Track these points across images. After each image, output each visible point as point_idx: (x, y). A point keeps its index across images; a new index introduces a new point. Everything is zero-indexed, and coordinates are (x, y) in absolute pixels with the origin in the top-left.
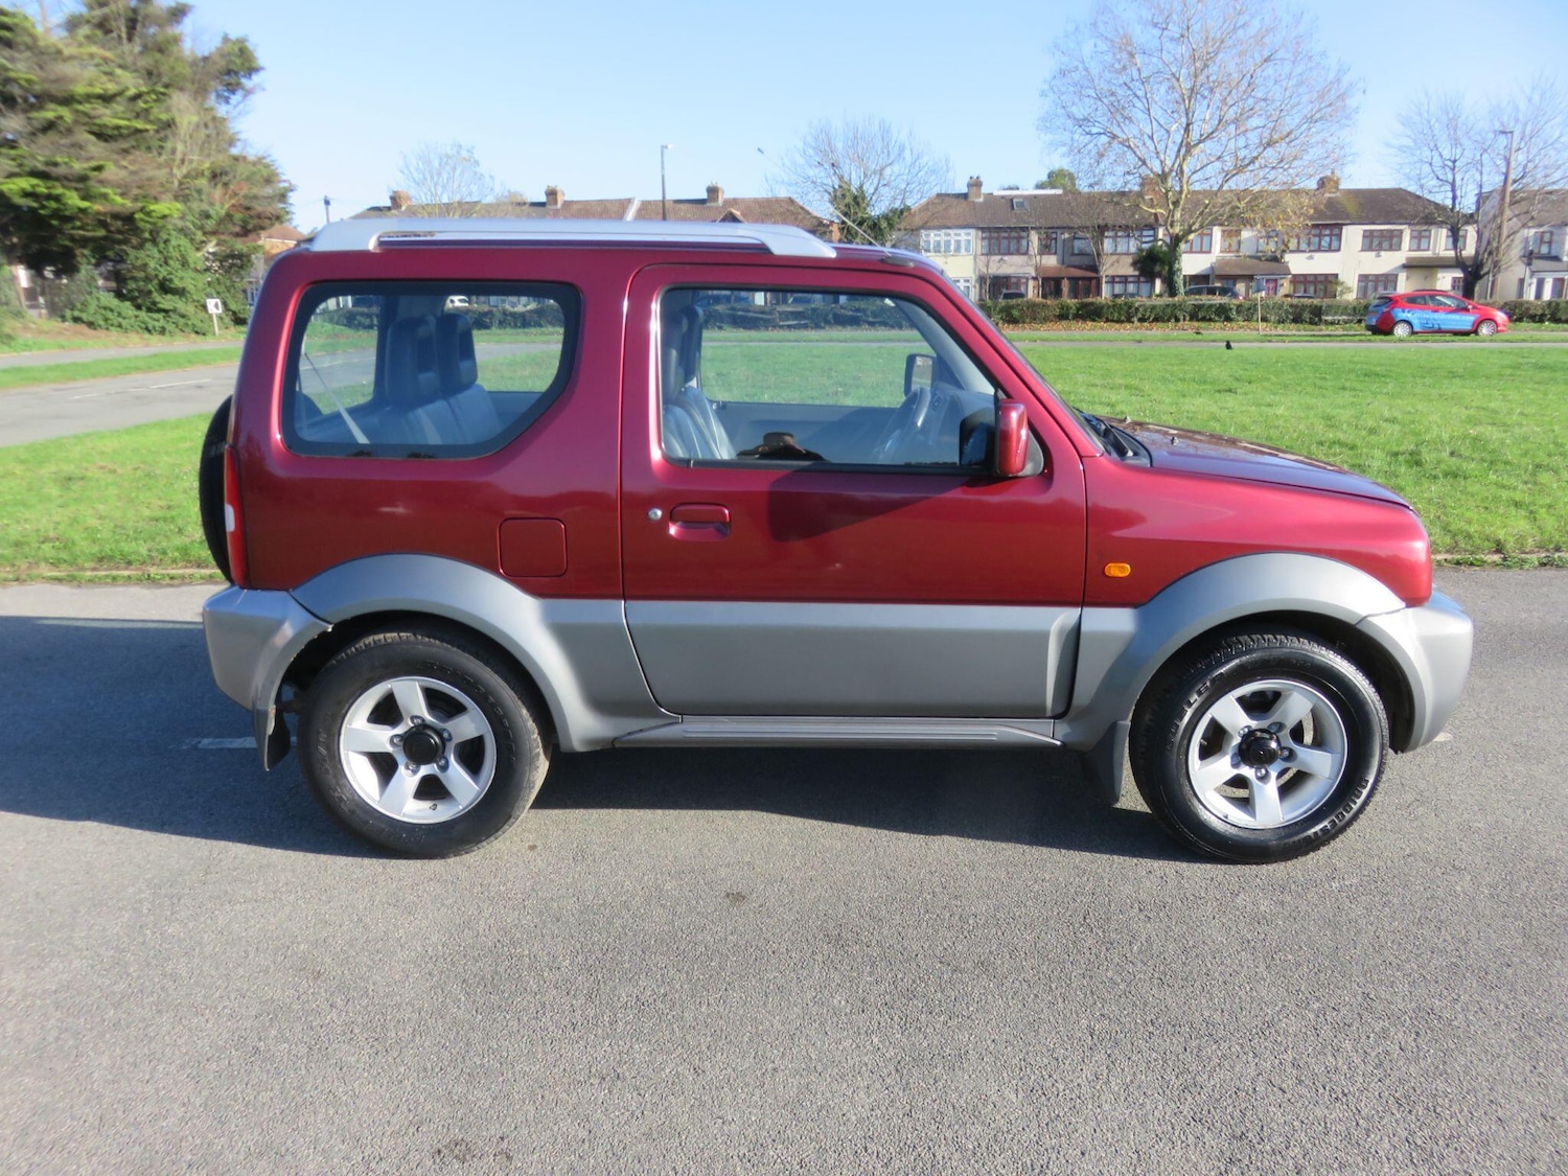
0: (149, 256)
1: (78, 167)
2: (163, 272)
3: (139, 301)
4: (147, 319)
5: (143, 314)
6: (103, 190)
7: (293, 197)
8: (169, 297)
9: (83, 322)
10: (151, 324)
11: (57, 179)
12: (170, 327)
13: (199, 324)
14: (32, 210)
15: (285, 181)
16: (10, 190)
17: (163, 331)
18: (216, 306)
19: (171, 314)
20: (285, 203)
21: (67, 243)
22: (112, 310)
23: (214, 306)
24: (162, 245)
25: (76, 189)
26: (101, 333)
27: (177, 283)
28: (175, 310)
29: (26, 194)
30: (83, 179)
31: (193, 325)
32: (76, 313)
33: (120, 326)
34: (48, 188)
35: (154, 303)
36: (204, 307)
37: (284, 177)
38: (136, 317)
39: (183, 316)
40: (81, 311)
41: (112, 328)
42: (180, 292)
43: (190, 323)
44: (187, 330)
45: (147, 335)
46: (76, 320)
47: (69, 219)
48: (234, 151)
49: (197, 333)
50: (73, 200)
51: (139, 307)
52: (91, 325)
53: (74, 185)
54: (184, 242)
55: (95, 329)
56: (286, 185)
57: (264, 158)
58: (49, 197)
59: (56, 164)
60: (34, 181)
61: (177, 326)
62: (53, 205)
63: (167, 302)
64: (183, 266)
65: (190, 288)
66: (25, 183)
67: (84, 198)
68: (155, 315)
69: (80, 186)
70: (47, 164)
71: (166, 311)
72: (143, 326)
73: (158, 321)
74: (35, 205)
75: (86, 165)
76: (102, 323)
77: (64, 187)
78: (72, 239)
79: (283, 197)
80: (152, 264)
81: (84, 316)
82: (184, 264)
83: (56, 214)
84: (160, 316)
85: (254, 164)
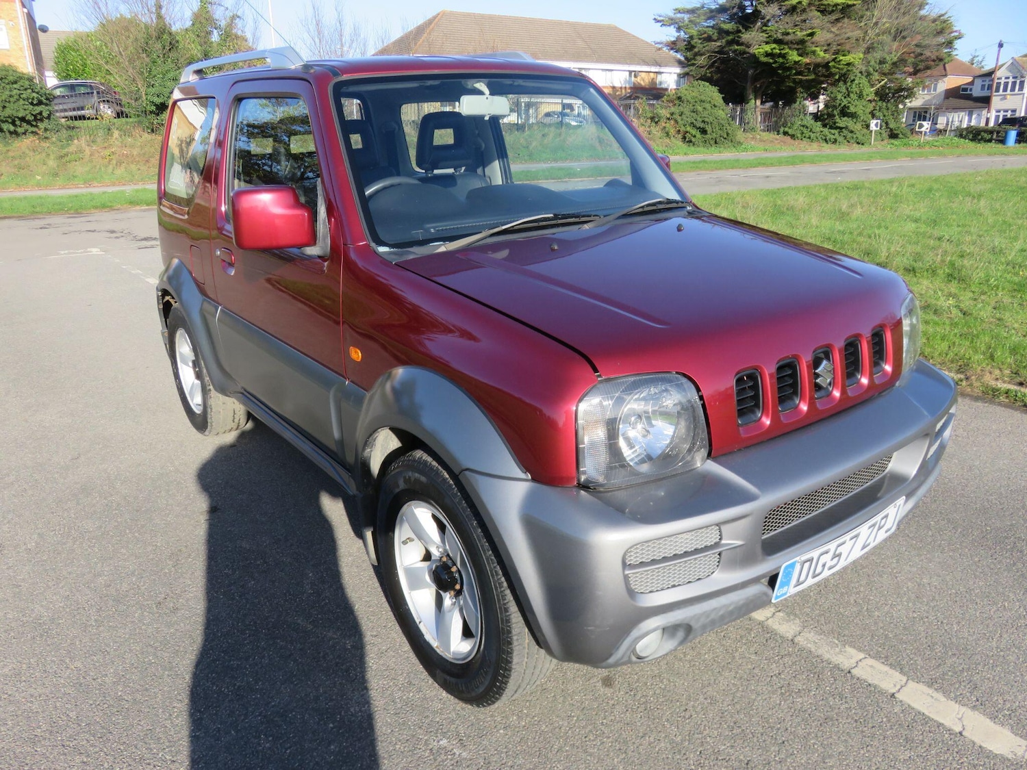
0: (839, 91)
1: (800, 34)
2: (845, 102)
3: (826, 121)
4: (827, 133)
5: (826, 131)
6: (814, 48)
7: (958, 44)
8: (845, 118)
9: (789, 135)
10: (830, 136)
11: (787, 43)
12: (840, 139)
13: (860, 137)
14: (770, 64)
15: (956, 31)
16: (759, 52)
17: (835, 141)
18: (876, 125)
19: (844, 130)
20: (951, 48)
21: (791, 84)
22: (807, 127)
23: (874, 125)
24: (849, 84)
25: (797, 50)
26: (797, 142)
27: (852, 109)
28: (846, 128)
29: (767, 55)
30: (802, 42)
31: (857, 138)
32: (786, 129)
33: (809, 138)
34: (780, 50)
35: (835, 123)
36: (868, 126)
37: (955, 29)
38: (822, 132)
39: (852, 132)
40: (790, 128)
41: (804, 139)
42: (853, 116)
43: (855, 136)
44: (852, 141)
45: (825, 144)
46: (785, 133)
47: (789, 69)
48: (923, 13)
49: (858, 143)
50: (794, 56)
51: (824, 126)
52: (793, 136)
53: (796, 46)
54: (864, 81)
55: (794, 139)
56: (956, 34)
57: (943, 15)
58: (780, 55)
59: (788, 34)
60: (774, 46)
61: (845, 139)
62: (781, 60)
63: (842, 122)
64: (859, 97)
65: (860, 112)
66: (768, 48)
67: (800, 55)
68: (833, 131)
69: (800, 46)
70: (783, 34)
71: (841, 128)
72: (824, 138)
73: (834, 135)
74: (771, 61)
75: (805, 33)
76: (799, 135)
77: (790, 48)
78: (794, 81)
79: (949, 44)
80: (839, 97)
81: (790, 131)
82: (860, 96)
83: (782, 66)
84: (836, 132)
85: (934, 21)
